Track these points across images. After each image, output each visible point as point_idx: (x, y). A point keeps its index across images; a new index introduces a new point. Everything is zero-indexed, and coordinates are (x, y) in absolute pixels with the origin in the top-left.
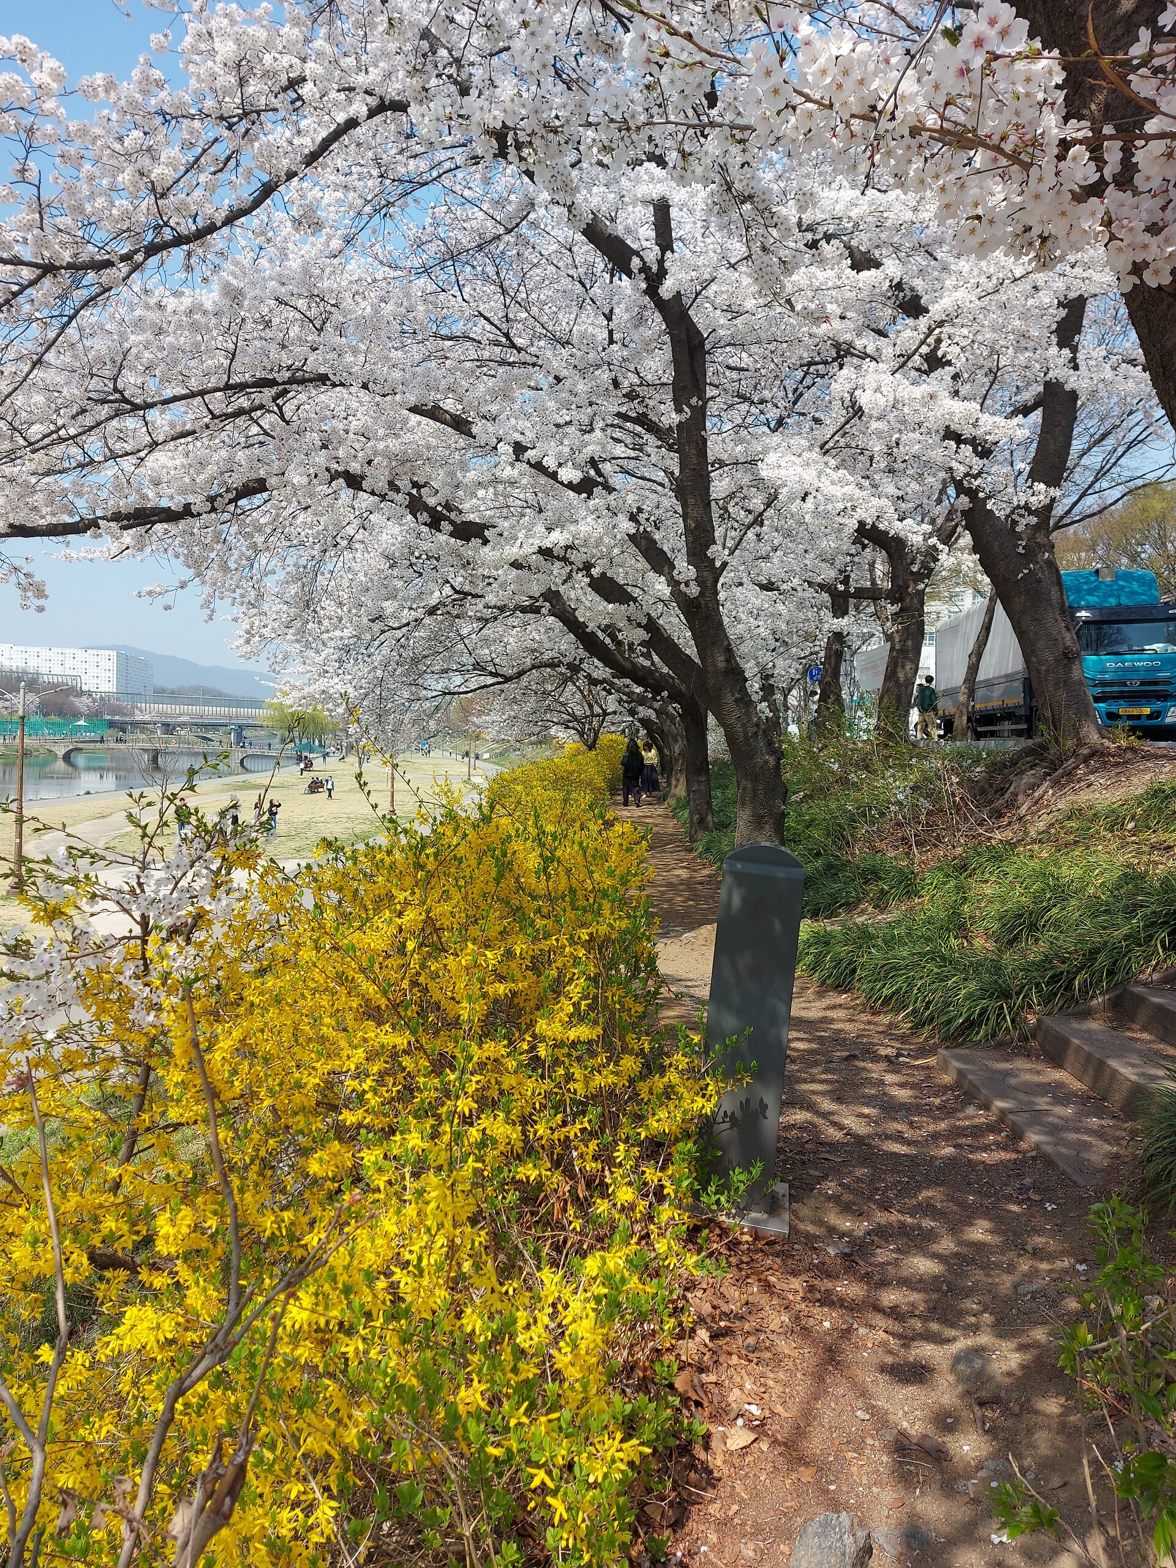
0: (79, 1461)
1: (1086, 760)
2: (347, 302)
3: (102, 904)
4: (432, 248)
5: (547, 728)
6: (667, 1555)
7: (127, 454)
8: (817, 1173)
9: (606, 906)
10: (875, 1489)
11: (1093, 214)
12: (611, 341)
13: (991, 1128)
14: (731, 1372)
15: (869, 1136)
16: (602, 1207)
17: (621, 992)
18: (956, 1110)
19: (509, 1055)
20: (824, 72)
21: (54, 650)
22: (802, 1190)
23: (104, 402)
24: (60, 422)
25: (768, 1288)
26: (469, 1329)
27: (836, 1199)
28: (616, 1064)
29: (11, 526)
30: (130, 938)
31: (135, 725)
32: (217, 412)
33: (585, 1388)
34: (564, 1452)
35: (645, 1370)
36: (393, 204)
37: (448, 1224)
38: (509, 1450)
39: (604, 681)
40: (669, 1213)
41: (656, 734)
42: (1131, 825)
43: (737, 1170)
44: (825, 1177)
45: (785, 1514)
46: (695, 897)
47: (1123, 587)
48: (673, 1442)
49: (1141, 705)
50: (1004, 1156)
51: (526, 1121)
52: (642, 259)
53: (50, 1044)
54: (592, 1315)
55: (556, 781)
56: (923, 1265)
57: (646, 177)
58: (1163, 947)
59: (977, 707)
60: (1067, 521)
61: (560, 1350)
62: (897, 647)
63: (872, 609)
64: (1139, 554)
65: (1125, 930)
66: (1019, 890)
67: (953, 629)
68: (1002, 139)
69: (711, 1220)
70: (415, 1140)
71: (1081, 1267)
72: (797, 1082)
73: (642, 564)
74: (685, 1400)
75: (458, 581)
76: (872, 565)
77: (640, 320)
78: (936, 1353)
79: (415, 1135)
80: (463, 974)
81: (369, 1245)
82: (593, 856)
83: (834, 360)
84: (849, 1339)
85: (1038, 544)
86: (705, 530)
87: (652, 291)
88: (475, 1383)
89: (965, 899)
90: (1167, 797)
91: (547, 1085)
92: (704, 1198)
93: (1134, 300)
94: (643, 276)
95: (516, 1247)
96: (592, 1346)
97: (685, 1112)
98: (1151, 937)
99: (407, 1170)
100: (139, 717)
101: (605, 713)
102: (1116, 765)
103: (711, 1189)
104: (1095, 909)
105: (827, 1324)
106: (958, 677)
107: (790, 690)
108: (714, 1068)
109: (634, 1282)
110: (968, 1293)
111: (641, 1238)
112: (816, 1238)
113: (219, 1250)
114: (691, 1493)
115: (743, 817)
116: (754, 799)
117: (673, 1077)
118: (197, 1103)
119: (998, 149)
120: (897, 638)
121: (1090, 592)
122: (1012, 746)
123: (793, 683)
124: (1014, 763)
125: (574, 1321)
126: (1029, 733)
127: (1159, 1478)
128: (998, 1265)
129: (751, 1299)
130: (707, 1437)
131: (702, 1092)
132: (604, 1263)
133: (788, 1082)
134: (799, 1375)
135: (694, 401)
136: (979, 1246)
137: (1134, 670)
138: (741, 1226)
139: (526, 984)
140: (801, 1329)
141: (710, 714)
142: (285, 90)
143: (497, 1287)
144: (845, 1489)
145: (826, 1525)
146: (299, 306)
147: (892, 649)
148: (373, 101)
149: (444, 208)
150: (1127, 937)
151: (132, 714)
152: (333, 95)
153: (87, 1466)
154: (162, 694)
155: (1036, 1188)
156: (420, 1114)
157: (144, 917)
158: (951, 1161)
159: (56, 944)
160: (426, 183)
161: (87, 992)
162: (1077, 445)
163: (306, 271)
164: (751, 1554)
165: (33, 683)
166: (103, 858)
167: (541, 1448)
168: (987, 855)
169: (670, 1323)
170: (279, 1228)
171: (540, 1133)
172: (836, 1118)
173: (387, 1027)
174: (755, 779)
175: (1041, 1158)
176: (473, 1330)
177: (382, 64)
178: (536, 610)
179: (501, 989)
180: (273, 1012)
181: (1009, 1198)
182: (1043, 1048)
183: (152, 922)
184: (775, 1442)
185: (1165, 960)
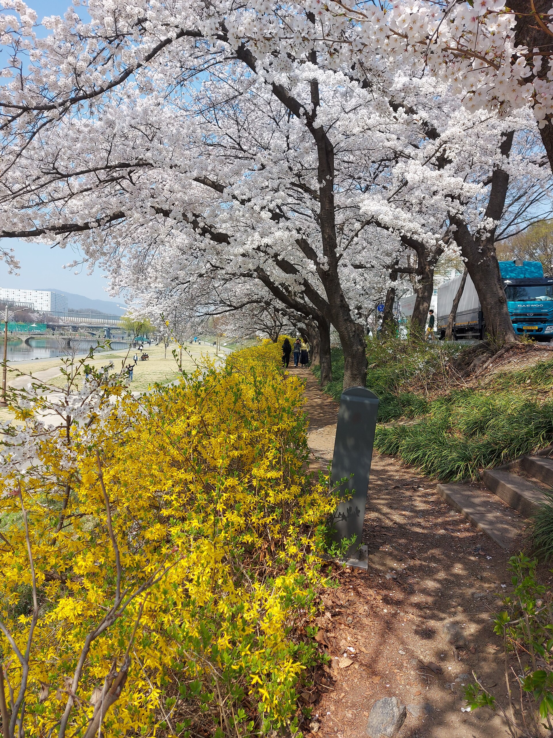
0: (38, 670)
1: (507, 351)
2: (164, 128)
3: (48, 411)
4: (204, 101)
5: (254, 332)
6: (311, 716)
7: (60, 199)
8: (381, 541)
9: (285, 415)
10: (407, 687)
11: (528, 91)
12: (289, 149)
13: (463, 521)
14: (341, 632)
15: (405, 524)
16: (282, 555)
17: (292, 456)
18: (445, 513)
19: (239, 484)
20: (404, 21)
21: (21, 290)
22: (374, 548)
23: (48, 173)
24: (27, 183)
25: (358, 594)
26: (221, 611)
27: (390, 554)
28: (289, 489)
29: (4, 232)
30: (61, 427)
31: (59, 327)
32: (102, 179)
33: (275, 638)
34: (267, 668)
35: (301, 630)
36: (186, 80)
37: (212, 562)
38: (241, 667)
39: (282, 310)
40: (313, 559)
41: (305, 335)
42: (529, 381)
43: (345, 539)
44: (384, 543)
45: (366, 698)
46: (324, 413)
47: (527, 270)
48: (314, 664)
49: (533, 325)
50: (467, 534)
51: (247, 515)
52: (305, 109)
53: (23, 476)
54: (279, 605)
55: (259, 357)
56: (430, 584)
57: (307, 69)
58: (543, 438)
59: (457, 324)
60: (500, 238)
61: (263, 621)
62: (420, 296)
63: (408, 278)
64: (534, 254)
65: (526, 430)
66: (476, 411)
67: (446, 288)
68: (486, 54)
69: (332, 562)
70: (195, 523)
71: (504, 586)
72: (371, 499)
73: (302, 254)
74: (320, 645)
75: (213, 262)
76: (409, 257)
77: (303, 139)
78: (436, 625)
79: (196, 521)
80: (219, 446)
81: (174, 571)
82: (279, 392)
83: (394, 159)
84: (396, 618)
85: (488, 248)
86: (332, 239)
87: (309, 124)
88: (225, 636)
89: (450, 414)
90: (545, 369)
91: (257, 498)
92: (329, 552)
93: (545, 132)
94: (305, 117)
95: (243, 573)
96: (278, 619)
97: (321, 512)
98: (537, 434)
99: (192, 537)
100: (61, 323)
101: (282, 325)
102: (522, 353)
103: (333, 547)
104: (511, 420)
105: (385, 611)
106: (448, 310)
107: (369, 315)
108: (335, 491)
109: (298, 591)
110: (451, 597)
111: (300, 570)
112: (381, 571)
113: (103, 572)
114: (322, 688)
115: (347, 375)
116: (352, 367)
117: (316, 496)
118: (93, 504)
119: (484, 59)
120: (420, 291)
121: (512, 271)
122: (473, 343)
123: (371, 311)
124: (474, 351)
125: (270, 608)
126: (481, 338)
127: (542, 682)
128: (465, 585)
129: (350, 599)
130: (330, 662)
131: (329, 503)
132: (284, 581)
133: (368, 498)
134: (372, 634)
135: (328, 177)
136: (457, 576)
137: (531, 308)
138: (346, 565)
139: (247, 451)
140: (374, 613)
141: (332, 325)
142: (136, 25)
143: (234, 592)
144: (394, 686)
145: (385, 703)
146: (142, 129)
147: (418, 297)
148: (178, 31)
149: (210, 82)
150: (526, 434)
151: (58, 322)
152: (160, 27)
153: (41, 672)
154: (72, 312)
155: (482, 549)
156: (198, 511)
157: (69, 417)
158: (443, 536)
159: (27, 429)
160: (202, 70)
161: (41, 452)
162: (507, 201)
163: (145, 112)
164: (350, 716)
165: (11, 306)
166: (49, 389)
167: (256, 665)
168: (461, 394)
169: (313, 610)
170: (133, 563)
171: (253, 520)
172: (389, 516)
173: (183, 471)
174: (353, 357)
175: (485, 534)
176: (223, 612)
177: (183, 13)
178: (251, 276)
179: (236, 453)
180: (129, 462)
181: (470, 554)
182: (485, 484)
183: (72, 419)
184: (361, 664)
185: (544, 445)
